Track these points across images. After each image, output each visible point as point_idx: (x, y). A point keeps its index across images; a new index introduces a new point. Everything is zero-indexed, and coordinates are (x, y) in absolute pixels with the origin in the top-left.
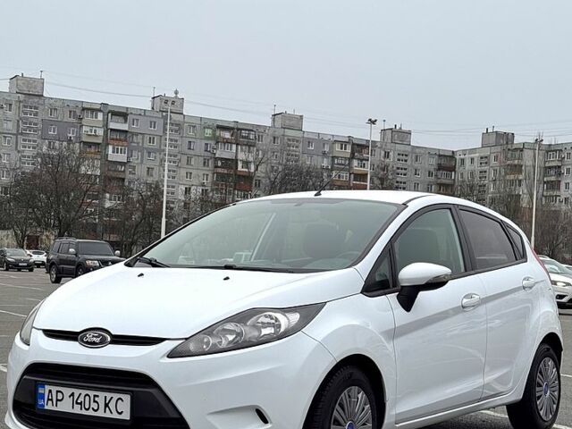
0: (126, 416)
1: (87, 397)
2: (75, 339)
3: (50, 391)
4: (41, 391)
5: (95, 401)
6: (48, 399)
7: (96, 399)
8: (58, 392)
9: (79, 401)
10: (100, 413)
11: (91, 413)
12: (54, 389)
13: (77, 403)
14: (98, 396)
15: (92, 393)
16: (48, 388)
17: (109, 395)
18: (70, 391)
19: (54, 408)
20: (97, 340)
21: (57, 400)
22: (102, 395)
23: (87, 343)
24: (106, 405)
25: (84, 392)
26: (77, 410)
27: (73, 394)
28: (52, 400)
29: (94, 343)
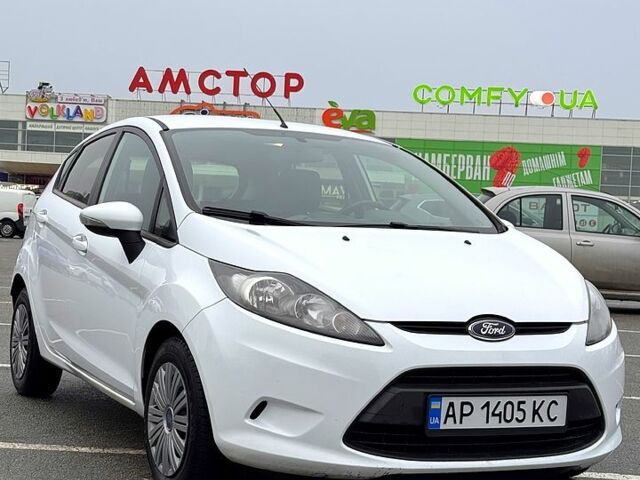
0: (561, 422)
1: (509, 406)
2: (465, 332)
3: (451, 405)
4: (434, 405)
5: (519, 409)
6: (448, 416)
7: (522, 406)
8: (463, 404)
9: (497, 412)
10: (528, 424)
11: (514, 425)
12: (457, 401)
13: (494, 415)
14: (524, 402)
15: (515, 400)
16: (446, 401)
17: (539, 399)
18: (483, 400)
19: (458, 426)
20: (501, 331)
21: (462, 415)
22: (529, 400)
23: (487, 335)
24: (536, 412)
25: (504, 400)
26: (494, 423)
27: (487, 404)
28: (453, 416)
29: (497, 335)
